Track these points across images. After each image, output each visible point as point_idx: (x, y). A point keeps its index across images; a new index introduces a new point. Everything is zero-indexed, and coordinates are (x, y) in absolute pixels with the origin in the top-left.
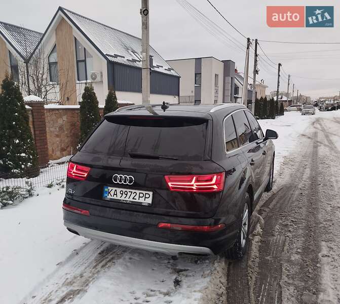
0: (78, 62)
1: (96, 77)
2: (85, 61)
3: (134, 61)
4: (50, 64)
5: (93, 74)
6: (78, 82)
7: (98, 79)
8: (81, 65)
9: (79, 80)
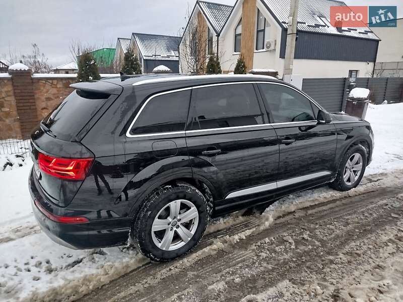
0: (258, 32)
1: (270, 45)
2: (264, 30)
3: (317, 26)
4: (236, 36)
5: (268, 43)
6: (256, 51)
7: (272, 47)
8: (261, 34)
9: (257, 49)
